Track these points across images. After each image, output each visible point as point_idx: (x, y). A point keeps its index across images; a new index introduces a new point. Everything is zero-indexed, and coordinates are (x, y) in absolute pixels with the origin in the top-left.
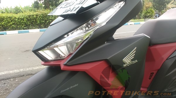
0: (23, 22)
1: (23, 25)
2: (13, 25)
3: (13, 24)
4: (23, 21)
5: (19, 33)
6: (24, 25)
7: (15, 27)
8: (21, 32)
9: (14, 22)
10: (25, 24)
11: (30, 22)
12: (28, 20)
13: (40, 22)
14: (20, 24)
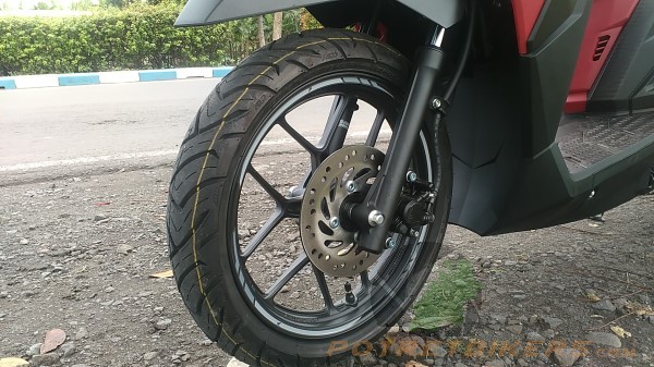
0: (74, 46)
1: (74, 55)
2: (38, 58)
3: (39, 51)
4: (77, 43)
5: (62, 83)
6: (78, 56)
7: (45, 63)
8: (71, 82)
9: (40, 46)
10: (84, 53)
11: (101, 47)
12: (94, 38)
13: (138, 45)
14: (64, 55)
